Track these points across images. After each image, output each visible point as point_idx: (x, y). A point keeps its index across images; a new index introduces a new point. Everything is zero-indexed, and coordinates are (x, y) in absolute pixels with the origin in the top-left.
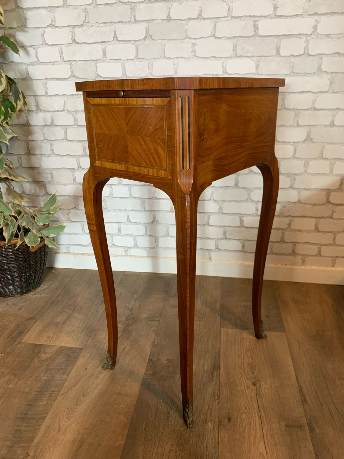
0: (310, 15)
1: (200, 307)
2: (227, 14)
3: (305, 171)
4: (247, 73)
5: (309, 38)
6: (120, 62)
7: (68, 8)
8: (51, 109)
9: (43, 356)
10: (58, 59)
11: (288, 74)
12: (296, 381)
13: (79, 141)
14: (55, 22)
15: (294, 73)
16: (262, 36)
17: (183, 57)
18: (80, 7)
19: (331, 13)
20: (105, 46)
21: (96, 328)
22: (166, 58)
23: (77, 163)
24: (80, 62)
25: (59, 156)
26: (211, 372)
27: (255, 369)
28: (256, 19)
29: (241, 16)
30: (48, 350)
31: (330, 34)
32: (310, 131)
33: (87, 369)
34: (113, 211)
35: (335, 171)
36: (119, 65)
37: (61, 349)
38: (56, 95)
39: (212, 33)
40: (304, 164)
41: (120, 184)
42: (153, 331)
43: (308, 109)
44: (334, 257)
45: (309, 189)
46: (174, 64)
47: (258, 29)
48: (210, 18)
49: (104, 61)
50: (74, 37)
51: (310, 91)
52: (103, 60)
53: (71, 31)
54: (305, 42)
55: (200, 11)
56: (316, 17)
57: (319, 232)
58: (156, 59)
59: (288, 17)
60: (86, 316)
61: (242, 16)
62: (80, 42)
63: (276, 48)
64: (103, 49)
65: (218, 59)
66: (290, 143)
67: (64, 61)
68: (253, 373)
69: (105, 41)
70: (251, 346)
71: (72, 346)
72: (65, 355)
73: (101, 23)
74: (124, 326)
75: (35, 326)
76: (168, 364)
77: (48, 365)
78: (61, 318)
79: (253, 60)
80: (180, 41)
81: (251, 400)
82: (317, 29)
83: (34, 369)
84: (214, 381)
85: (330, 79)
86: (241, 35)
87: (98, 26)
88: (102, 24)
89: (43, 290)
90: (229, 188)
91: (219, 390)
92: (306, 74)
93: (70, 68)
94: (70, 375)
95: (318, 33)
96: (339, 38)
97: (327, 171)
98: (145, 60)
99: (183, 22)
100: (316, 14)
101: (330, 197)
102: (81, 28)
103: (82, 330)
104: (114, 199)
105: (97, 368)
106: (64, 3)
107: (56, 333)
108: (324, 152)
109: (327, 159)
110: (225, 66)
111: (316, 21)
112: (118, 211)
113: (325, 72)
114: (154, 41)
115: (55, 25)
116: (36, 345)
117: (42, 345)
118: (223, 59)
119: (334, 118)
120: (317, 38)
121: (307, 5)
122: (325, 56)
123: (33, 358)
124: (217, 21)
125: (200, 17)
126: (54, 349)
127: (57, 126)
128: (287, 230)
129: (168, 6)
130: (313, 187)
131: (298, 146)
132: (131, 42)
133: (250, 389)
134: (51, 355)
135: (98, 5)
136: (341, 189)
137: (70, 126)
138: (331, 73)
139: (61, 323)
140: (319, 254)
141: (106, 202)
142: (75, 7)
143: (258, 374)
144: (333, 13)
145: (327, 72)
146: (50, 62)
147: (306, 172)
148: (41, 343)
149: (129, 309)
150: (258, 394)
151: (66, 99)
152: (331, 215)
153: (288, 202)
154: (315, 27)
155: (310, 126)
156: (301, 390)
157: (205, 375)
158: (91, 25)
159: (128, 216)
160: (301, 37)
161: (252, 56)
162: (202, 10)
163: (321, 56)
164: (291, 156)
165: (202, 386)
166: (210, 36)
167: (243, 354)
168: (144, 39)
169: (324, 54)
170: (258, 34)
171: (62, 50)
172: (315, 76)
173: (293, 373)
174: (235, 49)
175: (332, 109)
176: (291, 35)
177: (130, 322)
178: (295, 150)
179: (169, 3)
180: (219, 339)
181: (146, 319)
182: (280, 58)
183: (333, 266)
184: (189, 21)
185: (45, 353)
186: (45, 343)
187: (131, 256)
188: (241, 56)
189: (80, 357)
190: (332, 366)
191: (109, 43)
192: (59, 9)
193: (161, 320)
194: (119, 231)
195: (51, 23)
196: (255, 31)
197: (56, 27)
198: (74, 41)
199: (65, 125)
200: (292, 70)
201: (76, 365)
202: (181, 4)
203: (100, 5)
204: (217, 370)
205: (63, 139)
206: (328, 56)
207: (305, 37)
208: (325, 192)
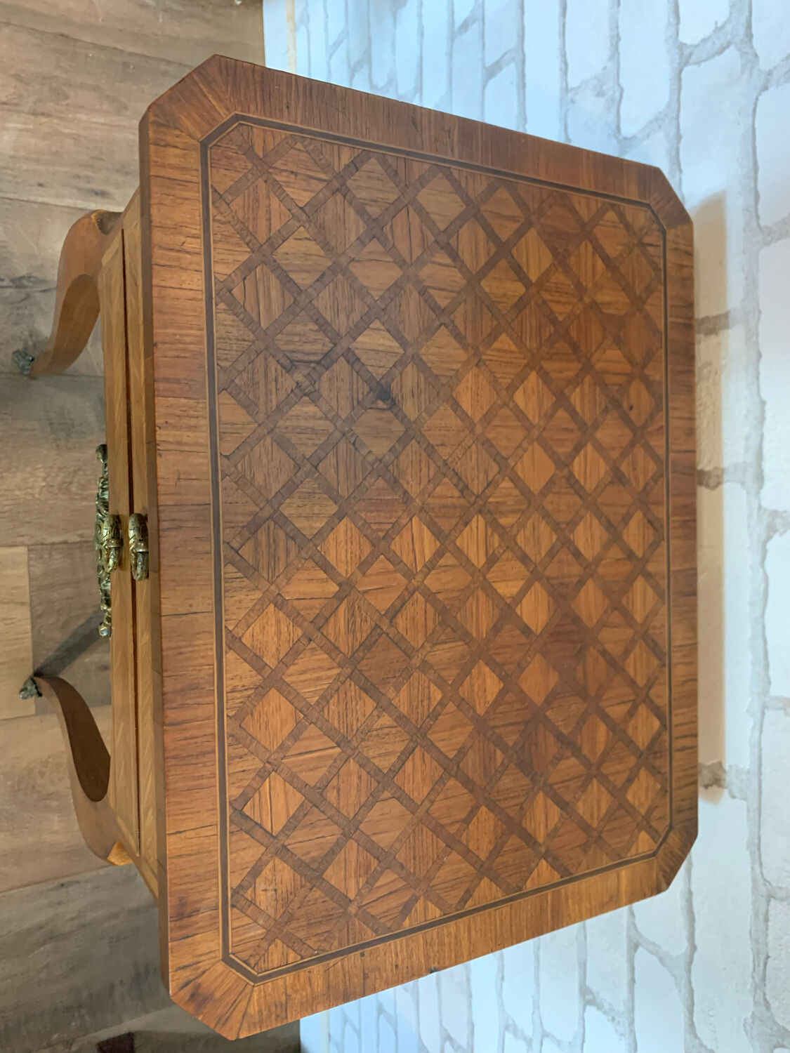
51: (694, 948)
181: (31, 336)
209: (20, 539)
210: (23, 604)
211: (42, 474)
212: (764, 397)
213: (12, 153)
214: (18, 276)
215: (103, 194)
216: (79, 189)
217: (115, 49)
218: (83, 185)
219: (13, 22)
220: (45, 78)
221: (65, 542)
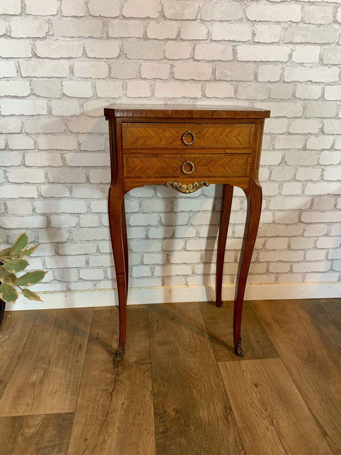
0: (285, 43)
1: (189, 340)
2: (207, 37)
3: (279, 192)
4: (226, 97)
5: (284, 65)
6: (90, 81)
7: (27, 18)
8: (4, 131)
9: (28, 432)
10: (15, 74)
11: (265, 100)
12: (309, 411)
13: (40, 167)
14: (10, 32)
15: (270, 98)
16: (240, 61)
17: (160, 79)
18: (43, 17)
19: (305, 43)
20: (72, 62)
21: (82, 382)
22: (142, 78)
23: (38, 192)
24: (41, 79)
25: (15, 184)
26: (225, 417)
27: (267, 405)
28: (235, 44)
29: (220, 40)
30: (31, 422)
31: (303, 63)
32: (285, 154)
33: (86, 439)
34: (80, 242)
35: (307, 192)
36: (89, 84)
37: (48, 418)
38: (11, 115)
39: (191, 55)
40: (279, 186)
41: (89, 212)
42: (148, 377)
43: (283, 134)
44: (305, 273)
45: (283, 210)
46: (151, 85)
47: (236, 54)
48: (189, 40)
49: (71, 79)
50: (34, 50)
51: (285, 117)
52: (70, 77)
53: (30, 44)
54: (281, 69)
55: (178, 31)
56: (291, 46)
57: (291, 250)
58: (131, 79)
59: (266, 44)
60: (66, 369)
61: (222, 40)
62: (41, 57)
63: (254, 73)
64: (70, 66)
65: (197, 82)
66: (266, 167)
67: (22, 77)
68: (266, 410)
69: (72, 56)
70: (254, 379)
71: (61, 412)
72: (54, 426)
73: (68, 37)
74: (113, 376)
75: (6, 393)
76: (178, 415)
77: (37, 444)
78: (35, 376)
79: (231, 85)
80: (157, 62)
81: (275, 443)
82: (292, 57)
83: (20, 452)
84: (231, 427)
85: (303, 105)
86: (220, 59)
87: (64, 40)
88: (69, 39)
89: (3, 342)
90: (206, 212)
91: (240, 438)
92: (282, 100)
93: (30, 85)
94: (69, 452)
95: (293, 61)
96: (312, 67)
97: (300, 192)
98: (118, 80)
99: (161, 42)
100: (291, 43)
101: (302, 216)
102: (43, 41)
103: (67, 388)
104: (81, 229)
105: (99, 435)
106: (22, 11)
107: (35, 398)
108: (297, 175)
109: (299, 181)
110: (203, 89)
111: (291, 49)
112: (85, 241)
113: (299, 98)
114: (130, 60)
115: (10, 35)
116: (14, 418)
117: (21, 416)
118: (202, 82)
119: (306, 142)
120: (292, 66)
121: (283, 34)
122: (298, 83)
123: (15, 437)
124: (196, 43)
125: (178, 38)
126: (39, 420)
127: (12, 150)
128: (262, 250)
129: (144, 25)
130: (287, 208)
131: (273, 169)
132: (102, 60)
133: (270, 430)
134: (37, 428)
135: (63, 16)
136: (312, 209)
137: (29, 151)
138: (303, 100)
139: (38, 383)
140: (291, 271)
141: (72, 232)
142: (36, 17)
143: (271, 410)
144: (306, 43)
145: (300, 99)
146: (4, 77)
147: (281, 193)
148: (20, 415)
149: (113, 353)
150: (280, 436)
151: (24, 119)
152: (302, 234)
153: (263, 224)
154: (290, 56)
155: (284, 149)
156: (317, 422)
157: (220, 421)
158: (56, 38)
159: (98, 247)
160: (277, 64)
161: (231, 81)
162: (181, 31)
163: (296, 83)
164: (267, 178)
165: (221, 436)
166: (189, 58)
167: (249, 389)
168: (118, 57)
169: (298, 81)
170: (237, 59)
171: (19, 64)
172: (290, 102)
173: (303, 403)
174: (214, 73)
175: (305, 134)
176: (268, 61)
177: (119, 369)
178: (271, 173)
179: (146, 21)
180: (220, 376)
181: (136, 363)
182: (257, 83)
183: (303, 282)
184: (167, 42)
185: (29, 427)
186: (25, 414)
187: (100, 290)
188: (220, 80)
189: (74, 425)
190: (335, 389)
191: (77, 60)
192: (15, 18)
193: (153, 362)
194: (87, 263)
195: (5, 33)
196: (234, 56)
197: (12, 37)
198: (35, 55)
199: (23, 150)
200: (269, 96)
201: (72, 437)
202: (159, 23)
203: (66, 17)
204: (230, 413)
205: (20, 165)
206: (302, 83)
207: (281, 65)
208: (298, 213)
209: (215, 364)
210: (239, 362)
211: (189, 359)
212: (181, 97)
213: (65, 369)
214: (113, 367)
215: (80, 346)
216: (79, 352)
217: (24, 345)
218: (77, 351)
219: (12, 371)
220: (35, 362)
221: (214, 352)
